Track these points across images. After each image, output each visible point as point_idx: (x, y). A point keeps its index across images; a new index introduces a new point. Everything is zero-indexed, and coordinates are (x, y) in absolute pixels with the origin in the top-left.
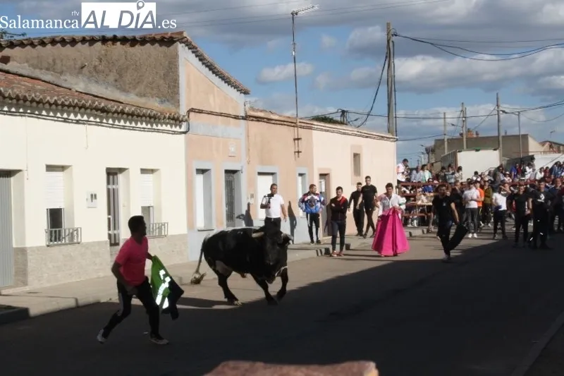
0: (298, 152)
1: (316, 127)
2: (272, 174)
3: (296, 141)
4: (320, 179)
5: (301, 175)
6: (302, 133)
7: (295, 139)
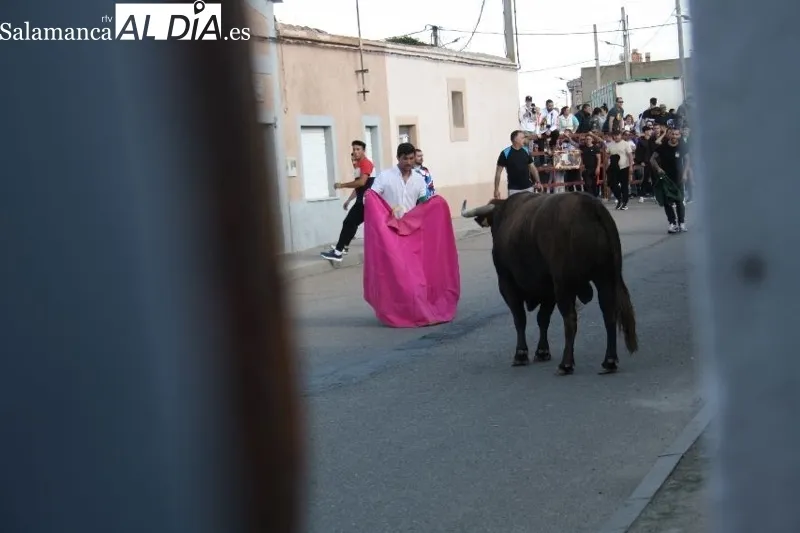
0: (364, 92)
1: (391, 51)
2: (325, 128)
3: (360, 75)
4: (401, 133)
5: (370, 128)
6: (369, 60)
7: (357, 72)
